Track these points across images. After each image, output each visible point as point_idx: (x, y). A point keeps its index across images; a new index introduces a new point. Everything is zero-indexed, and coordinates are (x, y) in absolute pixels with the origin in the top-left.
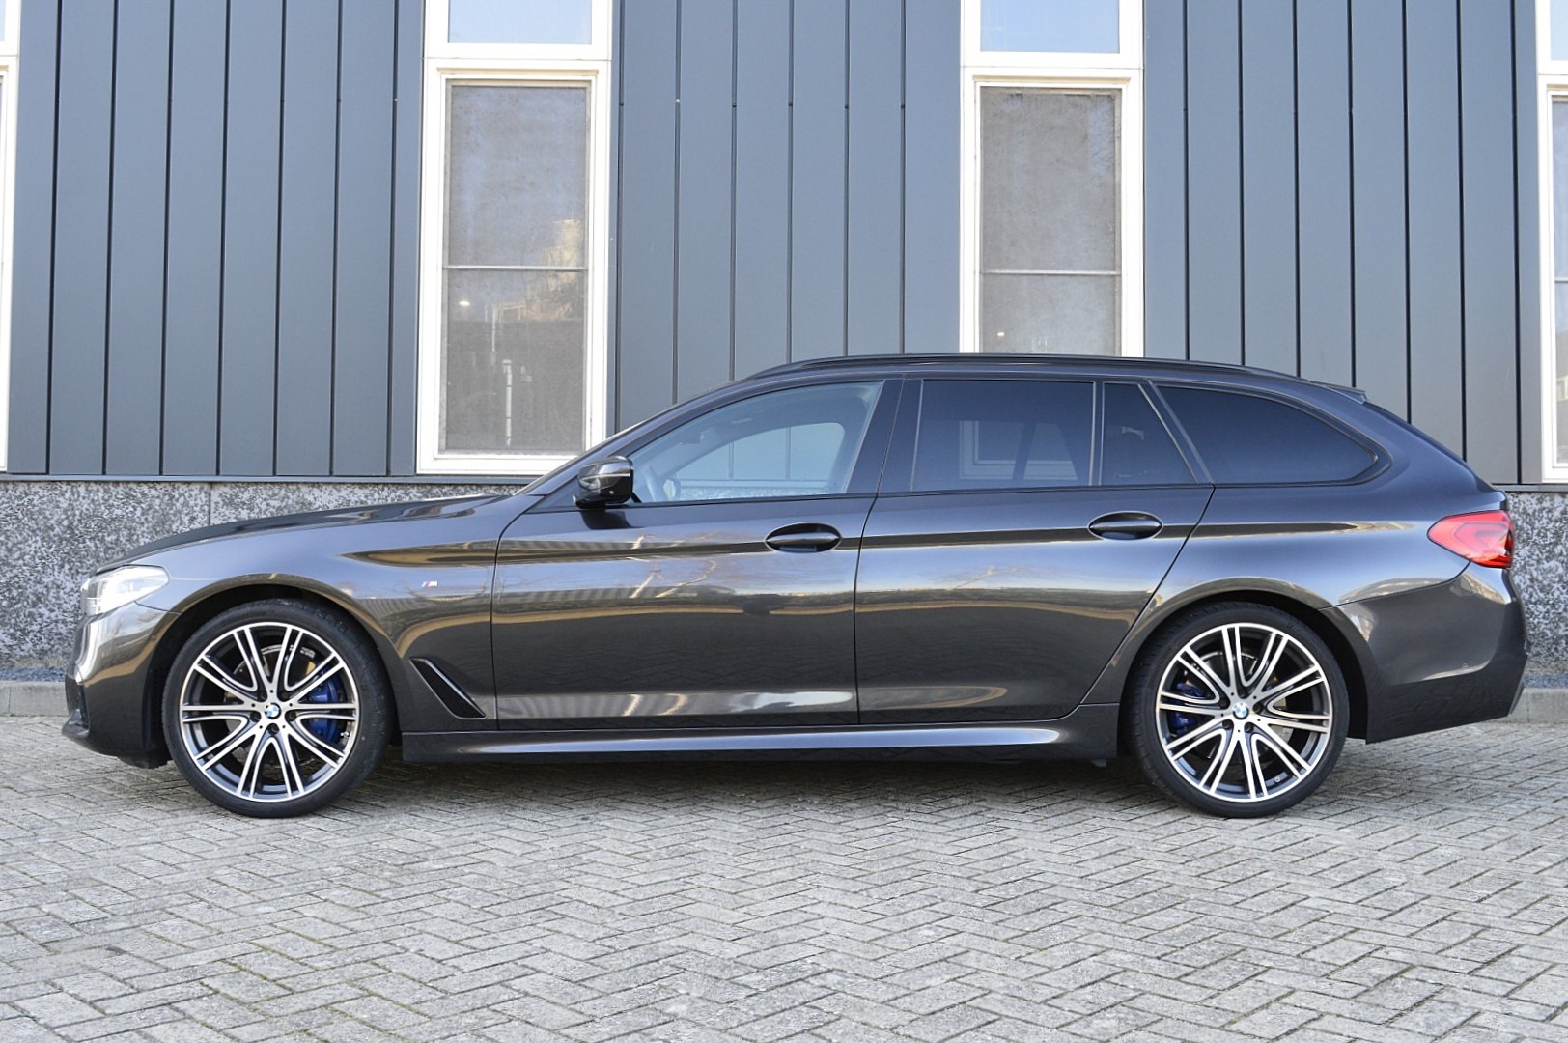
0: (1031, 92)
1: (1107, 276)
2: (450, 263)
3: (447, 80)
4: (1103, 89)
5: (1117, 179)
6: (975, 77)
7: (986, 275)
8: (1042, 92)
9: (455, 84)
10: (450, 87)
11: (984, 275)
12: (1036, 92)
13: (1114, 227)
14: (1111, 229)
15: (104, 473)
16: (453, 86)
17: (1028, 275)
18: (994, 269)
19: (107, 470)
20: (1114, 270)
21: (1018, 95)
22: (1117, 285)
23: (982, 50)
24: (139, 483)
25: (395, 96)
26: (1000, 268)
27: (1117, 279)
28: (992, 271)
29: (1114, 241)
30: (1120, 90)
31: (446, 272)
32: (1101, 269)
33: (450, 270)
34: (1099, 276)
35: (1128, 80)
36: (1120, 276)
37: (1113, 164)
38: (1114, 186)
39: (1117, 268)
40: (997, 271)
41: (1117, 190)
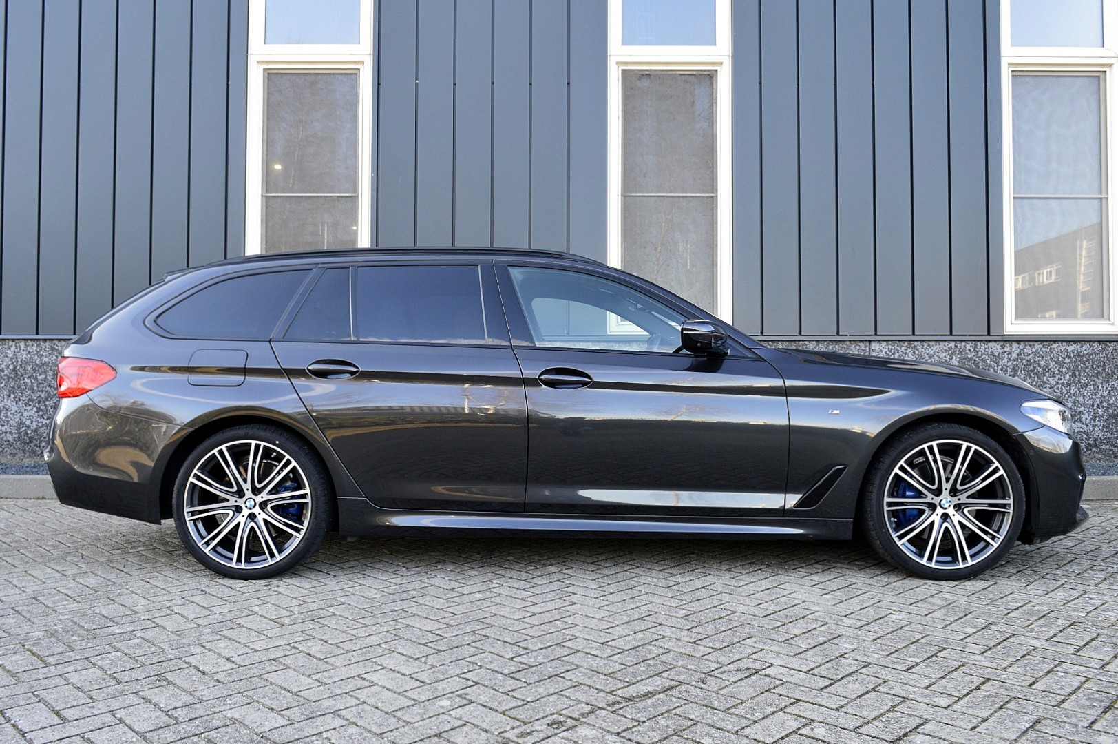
0: (656, 73)
1: (708, 196)
2: (267, 192)
3: (264, 69)
4: (705, 70)
5: (714, 131)
6: (617, 63)
7: (625, 196)
8: (663, 73)
9: (269, 72)
10: (266, 74)
11: (624, 196)
12: (660, 73)
13: (713, 164)
14: (710, 165)
15: (37, 334)
16: (268, 74)
17: (654, 196)
18: (631, 192)
19: (39, 331)
20: (713, 192)
21: (647, 75)
22: (715, 202)
23: (623, 44)
24: (59, 340)
25: (228, 81)
26: (636, 192)
27: (715, 198)
28: (630, 194)
29: (713, 173)
30: (716, 70)
31: (264, 199)
32: (704, 192)
33: (267, 197)
34: (702, 196)
35: (721, 63)
36: (717, 196)
37: (711, 120)
38: (713, 136)
39: (715, 191)
40: (633, 194)
41: (715, 139)
